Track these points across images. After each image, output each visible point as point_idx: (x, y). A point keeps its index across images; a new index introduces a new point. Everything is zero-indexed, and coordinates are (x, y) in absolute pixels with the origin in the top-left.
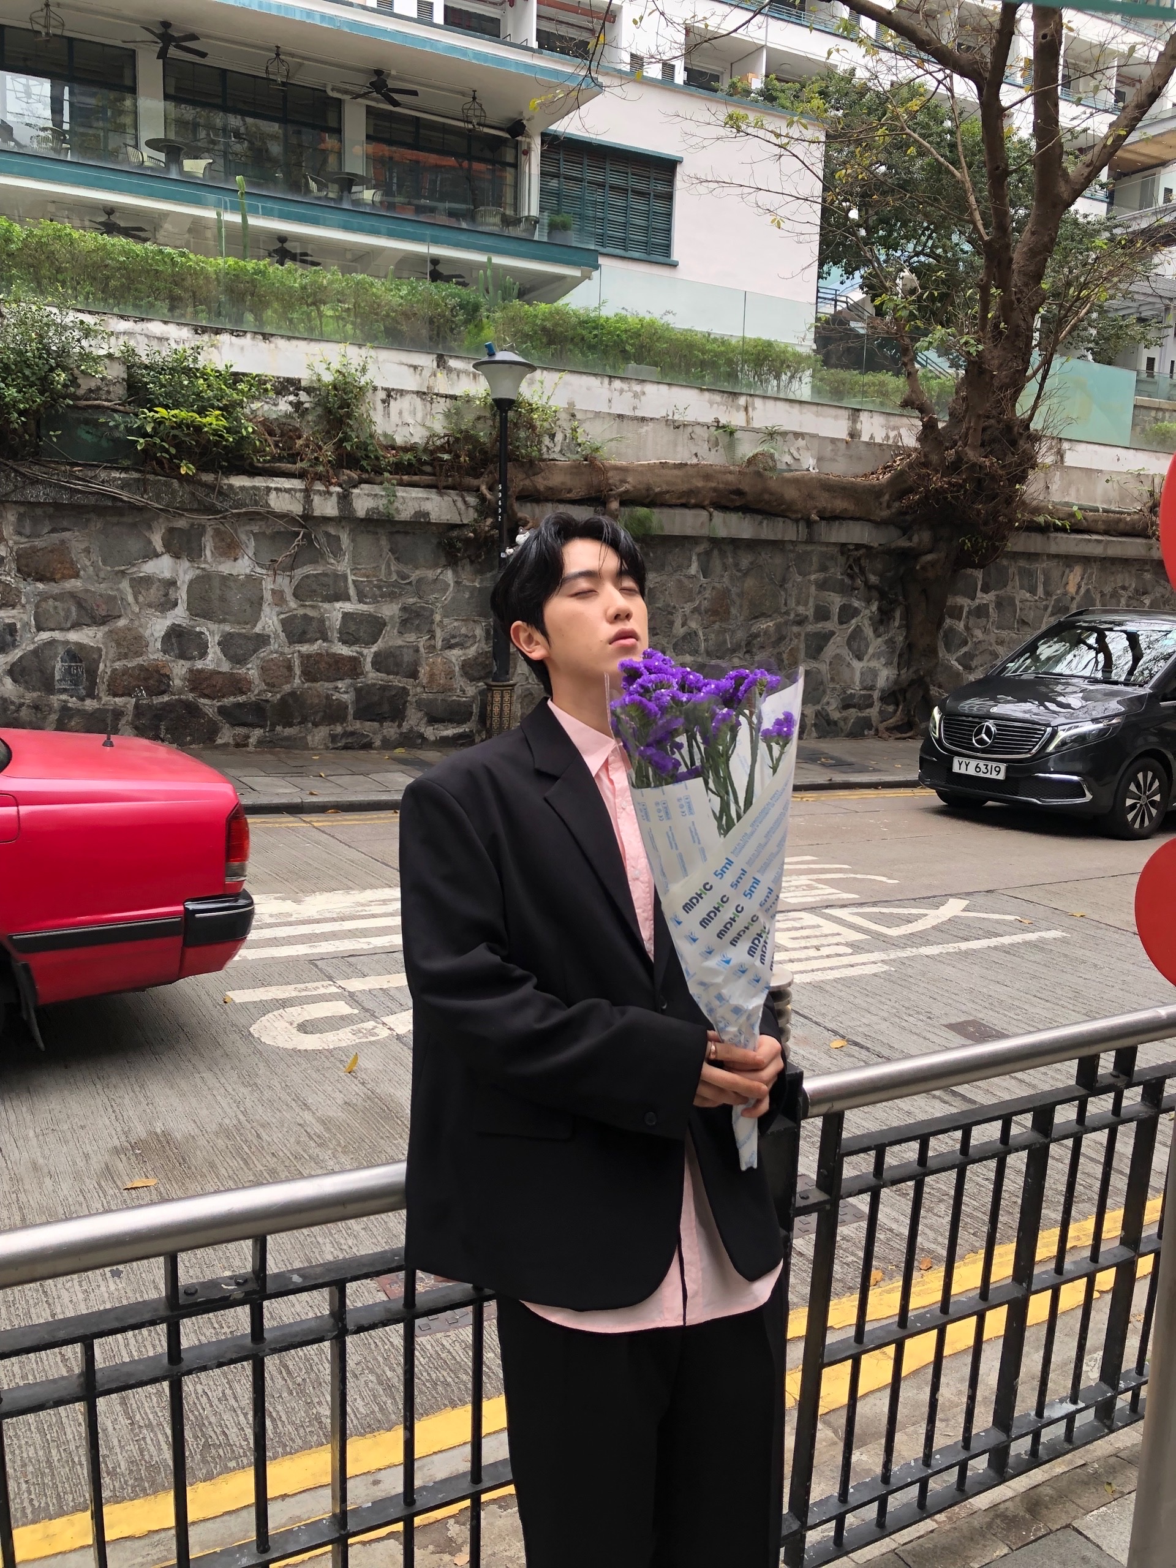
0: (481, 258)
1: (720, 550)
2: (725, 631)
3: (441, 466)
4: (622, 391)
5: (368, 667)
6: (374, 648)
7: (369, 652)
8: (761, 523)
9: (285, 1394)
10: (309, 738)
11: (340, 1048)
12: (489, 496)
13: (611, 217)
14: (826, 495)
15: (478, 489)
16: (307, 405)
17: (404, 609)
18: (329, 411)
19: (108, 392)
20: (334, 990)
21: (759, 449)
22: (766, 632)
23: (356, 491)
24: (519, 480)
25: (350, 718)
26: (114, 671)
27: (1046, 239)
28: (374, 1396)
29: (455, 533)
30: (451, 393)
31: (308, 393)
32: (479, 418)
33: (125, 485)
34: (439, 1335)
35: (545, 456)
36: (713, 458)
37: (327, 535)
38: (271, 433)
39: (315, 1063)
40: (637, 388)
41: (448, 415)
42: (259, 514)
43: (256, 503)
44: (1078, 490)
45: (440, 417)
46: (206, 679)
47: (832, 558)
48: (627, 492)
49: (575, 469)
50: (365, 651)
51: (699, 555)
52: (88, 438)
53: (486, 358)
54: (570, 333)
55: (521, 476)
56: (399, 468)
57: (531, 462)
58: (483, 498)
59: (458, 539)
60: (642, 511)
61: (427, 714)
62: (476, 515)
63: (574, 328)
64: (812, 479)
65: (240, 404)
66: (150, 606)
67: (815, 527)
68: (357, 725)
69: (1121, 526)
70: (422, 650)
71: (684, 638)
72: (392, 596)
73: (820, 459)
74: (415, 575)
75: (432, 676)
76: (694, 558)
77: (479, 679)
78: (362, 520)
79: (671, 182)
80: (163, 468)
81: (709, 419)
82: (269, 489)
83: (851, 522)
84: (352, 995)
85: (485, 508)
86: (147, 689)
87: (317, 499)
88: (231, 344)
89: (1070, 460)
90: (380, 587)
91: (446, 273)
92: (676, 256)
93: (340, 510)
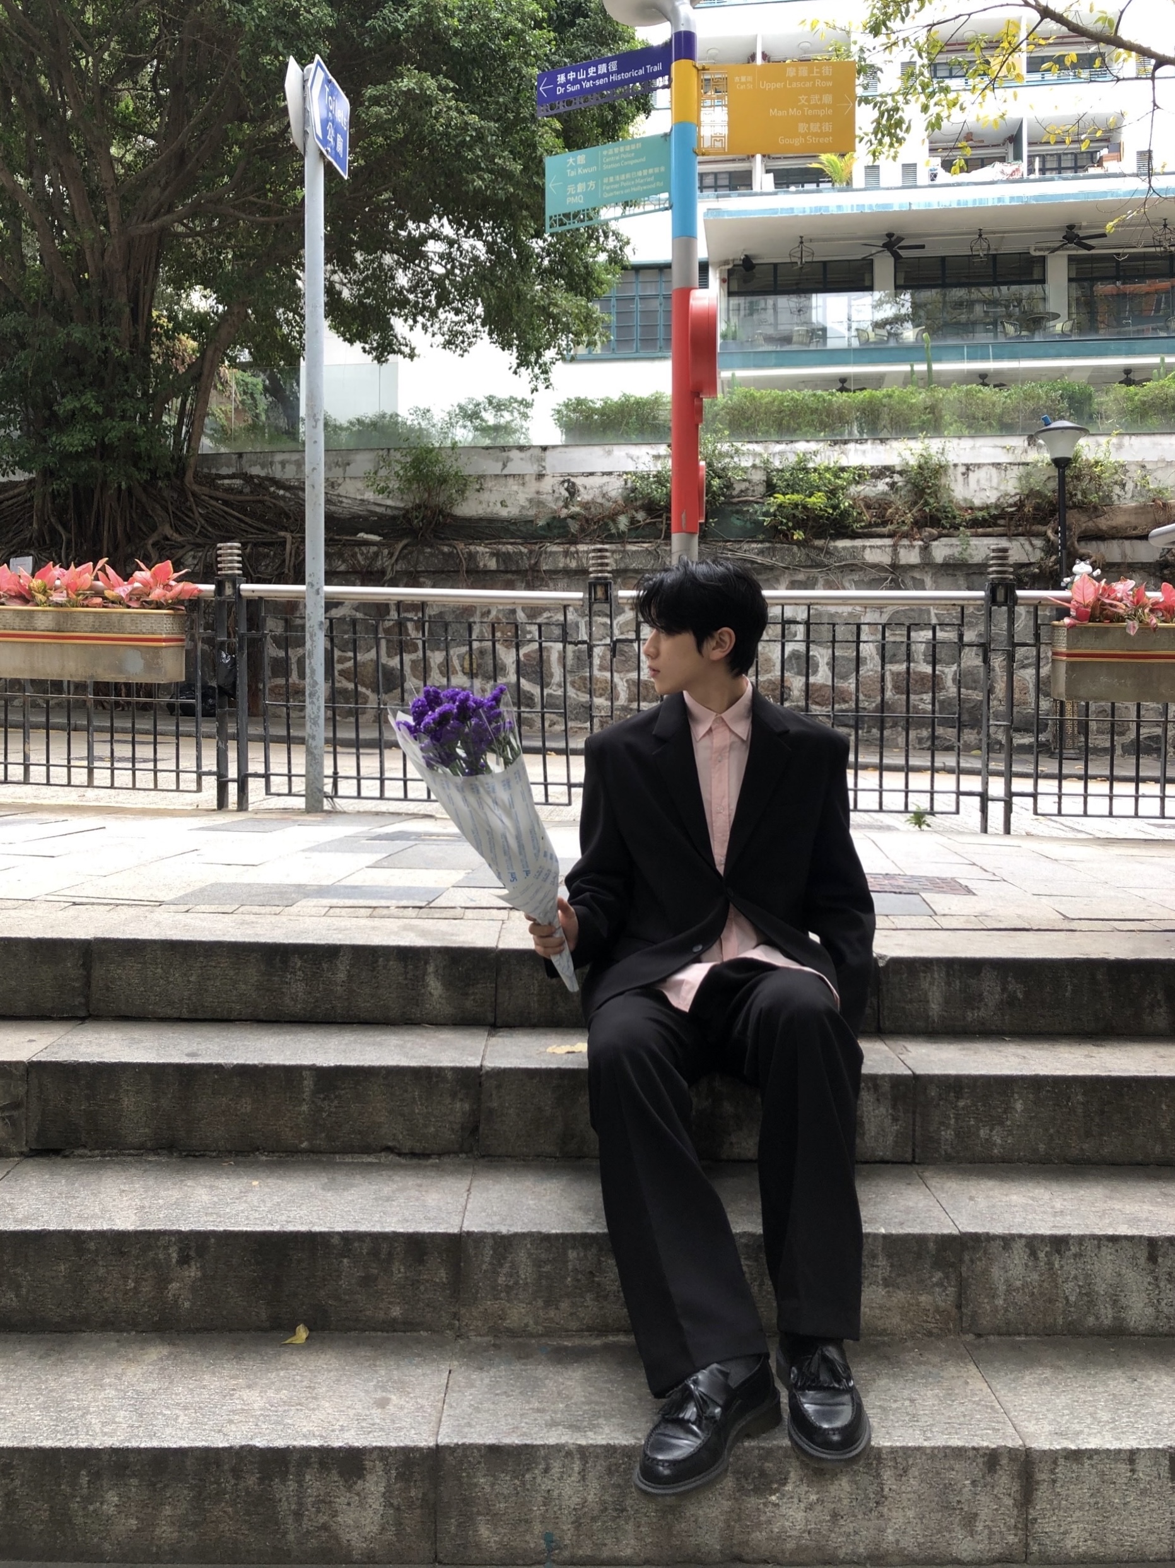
3: (1010, 518)
5: (949, 683)
6: (954, 668)
7: (950, 671)
12: (1053, 538)
15: (1045, 534)
16: (900, 484)
18: (915, 485)
19: (754, 491)
23: (935, 543)
24: (1079, 522)
29: (1023, 571)
30: (1024, 460)
31: (901, 475)
33: (761, 552)
35: (1114, 502)
37: (913, 578)
38: (868, 507)
41: (1020, 479)
42: (858, 565)
43: (855, 558)
45: (1014, 480)
46: (816, 690)
49: (1140, 510)
50: (947, 670)
52: (738, 523)
55: (1085, 519)
56: (974, 523)
57: (1095, 508)
58: (1048, 540)
59: (1026, 574)
62: (1043, 555)
65: (842, 487)
68: (941, 731)
70: (997, 669)
78: (942, 565)
82: (864, 547)
85: (1050, 549)
87: (902, 552)
91: (1137, 379)
93: (922, 558)
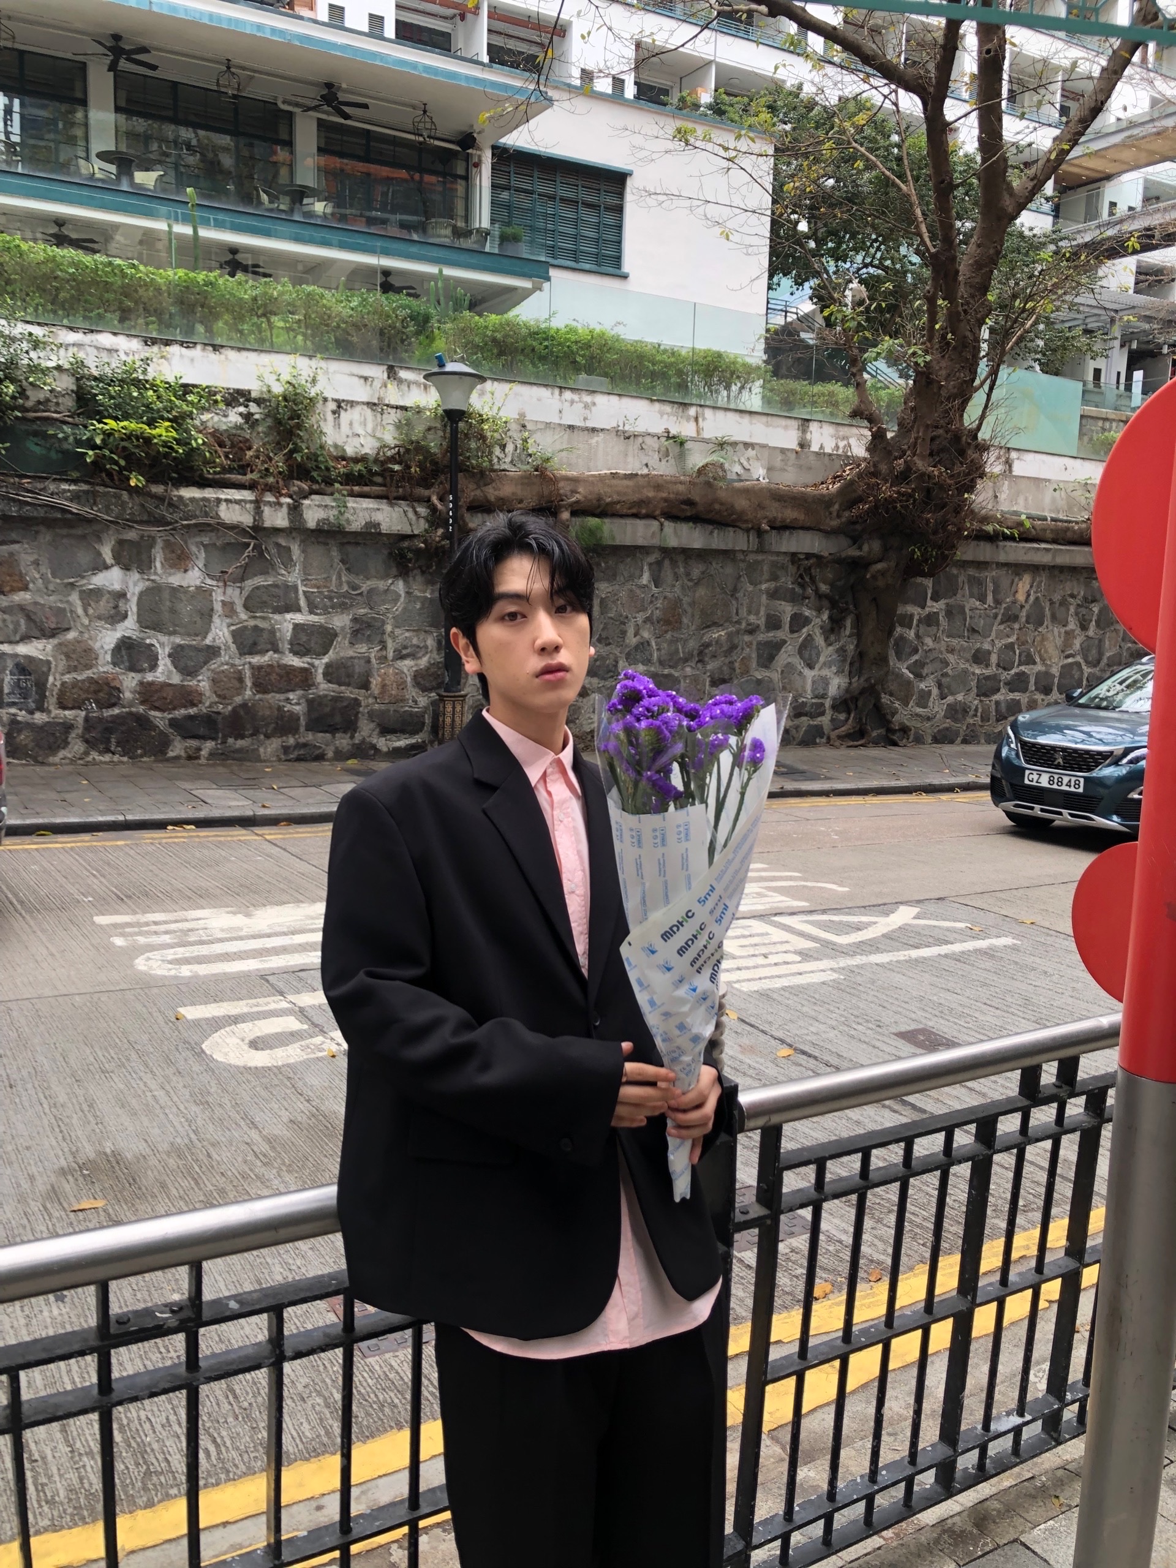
0: (431, 269)
1: (671, 560)
2: (677, 640)
3: (392, 477)
4: (572, 402)
5: (320, 678)
6: (326, 660)
7: (321, 663)
8: (711, 533)
9: (230, 1419)
10: (261, 750)
11: (288, 1065)
12: (439, 506)
13: (561, 229)
14: (776, 504)
15: (429, 500)
16: (257, 416)
17: (355, 620)
18: (279, 422)
19: (57, 404)
20: (284, 1005)
21: (709, 459)
22: (718, 641)
23: (306, 502)
24: (470, 491)
25: (302, 729)
26: (63, 684)
27: (992, 251)
28: (321, 1419)
29: (406, 544)
30: (402, 403)
31: (259, 405)
32: (429, 429)
33: (76, 497)
34: (387, 1356)
35: (496, 467)
36: (664, 469)
37: (278, 545)
38: (221, 445)
39: (264, 1080)
40: (588, 398)
41: (398, 426)
42: (209, 525)
43: (206, 515)
44: (1026, 499)
45: (391, 428)
46: (157, 691)
47: (783, 567)
48: (577, 502)
49: (526, 480)
50: (317, 662)
51: (650, 565)
52: (37, 450)
53: (436, 370)
54: (521, 344)
55: (472, 486)
56: (349, 479)
57: (482, 473)
58: (433, 509)
59: (409, 549)
60: (593, 521)
61: (379, 725)
62: (427, 526)
63: (524, 339)
64: (761, 489)
65: (190, 415)
66: (99, 618)
67: (766, 536)
68: (310, 737)
69: (1069, 535)
70: (373, 661)
71: (637, 648)
72: (343, 607)
73: (770, 469)
74: (365, 587)
75: (384, 686)
76: (646, 568)
77: (430, 690)
78: (312, 531)
79: (621, 194)
80: (112, 480)
81: (659, 429)
82: (219, 501)
83: (801, 532)
84: (302, 1010)
85: (436, 519)
86: (97, 702)
87: (267, 510)
88: (181, 356)
89: (1018, 469)
90: (330, 598)
91: (397, 284)
92: (627, 266)
93: (291, 521)
